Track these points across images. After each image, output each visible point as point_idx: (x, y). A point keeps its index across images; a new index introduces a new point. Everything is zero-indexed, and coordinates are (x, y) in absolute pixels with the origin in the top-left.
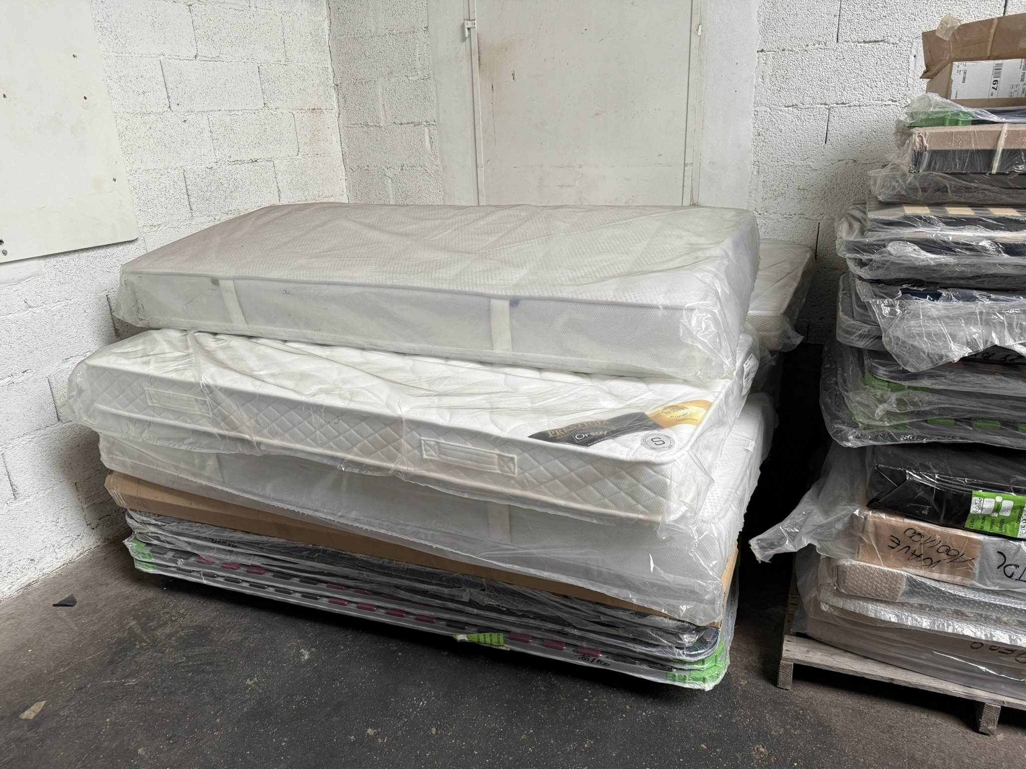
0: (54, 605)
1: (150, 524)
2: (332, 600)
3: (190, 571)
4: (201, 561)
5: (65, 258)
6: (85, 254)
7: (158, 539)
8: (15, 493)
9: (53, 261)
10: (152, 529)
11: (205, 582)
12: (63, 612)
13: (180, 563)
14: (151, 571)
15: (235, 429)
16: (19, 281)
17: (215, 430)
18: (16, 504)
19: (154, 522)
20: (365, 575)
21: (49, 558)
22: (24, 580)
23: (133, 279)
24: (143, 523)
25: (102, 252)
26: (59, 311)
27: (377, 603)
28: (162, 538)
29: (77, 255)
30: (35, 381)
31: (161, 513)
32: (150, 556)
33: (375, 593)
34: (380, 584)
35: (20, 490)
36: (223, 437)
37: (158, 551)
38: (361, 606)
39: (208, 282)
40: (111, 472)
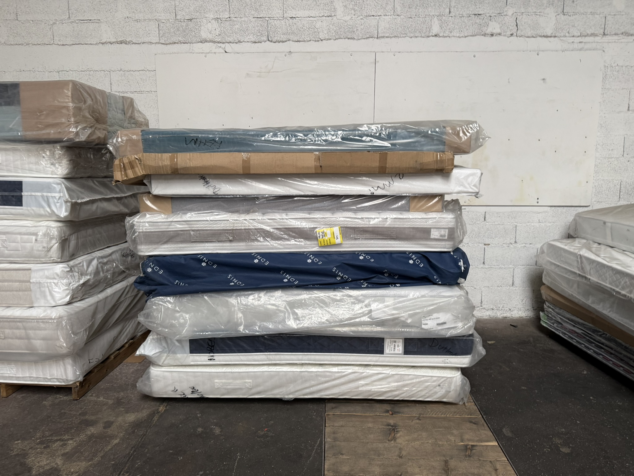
0: (511, 325)
1: (550, 308)
2: (604, 357)
3: (558, 330)
4: (563, 327)
5: (558, 208)
6: (566, 208)
7: (551, 314)
8: (513, 284)
9: (553, 208)
10: (550, 310)
11: (561, 335)
12: (512, 327)
13: (555, 325)
14: (545, 325)
15: (585, 273)
16: (539, 213)
17: (578, 272)
18: (512, 288)
19: (552, 307)
20: (619, 349)
21: (515, 312)
22: (505, 315)
23: (577, 218)
24: (548, 307)
25: (573, 208)
26: (549, 226)
27: (621, 364)
28: (553, 314)
29: (563, 208)
30: (533, 248)
31: (555, 303)
32: (546, 320)
33: (622, 360)
34: (625, 356)
35: (515, 283)
36: (579, 275)
37: (549, 318)
38: (614, 364)
39: (602, 222)
40: (544, 284)
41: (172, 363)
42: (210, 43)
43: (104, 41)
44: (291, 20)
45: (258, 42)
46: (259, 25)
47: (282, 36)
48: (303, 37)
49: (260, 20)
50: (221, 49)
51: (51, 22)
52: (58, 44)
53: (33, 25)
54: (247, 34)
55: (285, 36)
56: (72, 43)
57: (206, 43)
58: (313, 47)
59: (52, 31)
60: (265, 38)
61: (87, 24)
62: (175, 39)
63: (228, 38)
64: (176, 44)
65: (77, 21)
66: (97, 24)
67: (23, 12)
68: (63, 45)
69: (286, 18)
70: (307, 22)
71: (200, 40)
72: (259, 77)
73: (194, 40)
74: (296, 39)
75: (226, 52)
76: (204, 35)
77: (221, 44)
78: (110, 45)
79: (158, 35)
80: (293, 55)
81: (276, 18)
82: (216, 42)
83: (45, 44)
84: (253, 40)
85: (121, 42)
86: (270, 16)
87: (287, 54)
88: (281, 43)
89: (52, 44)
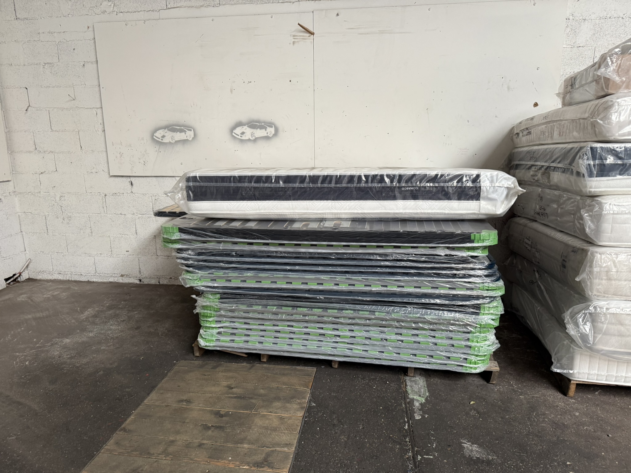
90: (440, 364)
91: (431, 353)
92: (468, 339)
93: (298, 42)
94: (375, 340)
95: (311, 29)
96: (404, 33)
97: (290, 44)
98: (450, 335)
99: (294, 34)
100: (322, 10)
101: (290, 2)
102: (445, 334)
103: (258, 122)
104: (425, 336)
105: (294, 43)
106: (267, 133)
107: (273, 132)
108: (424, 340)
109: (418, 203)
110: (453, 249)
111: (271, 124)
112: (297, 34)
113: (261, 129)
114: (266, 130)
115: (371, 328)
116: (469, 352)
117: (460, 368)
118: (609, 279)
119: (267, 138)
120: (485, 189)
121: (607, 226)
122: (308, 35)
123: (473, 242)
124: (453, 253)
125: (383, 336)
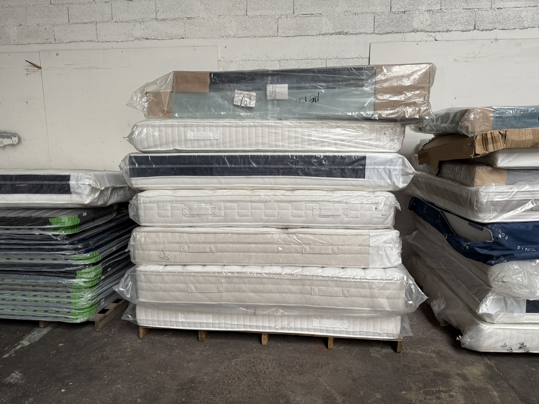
41: (507, 321)
42: (422, 32)
43: (323, 32)
44: (497, 11)
45: (467, 31)
46: (468, 15)
47: (488, 25)
48: (508, 25)
49: (469, 11)
50: (431, 37)
51: (277, 17)
52: (281, 36)
53: (260, 19)
54: (456, 24)
55: (491, 25)
56: (295, 35)
57: (418, 32)
58: (518, 34)
59: (277, 24)
60: (472, 28)
61: (309, 18)
62: (388, 30)
63: (438, 28)
64: (390, 34)
65: (300, 16)
66: (319, 18)
67: (253, 8)
68: (286, 37)
69: (494, 9)
70: (513, 12)
71: (411, 30)
72: (466, 61)
73: (406, 30)
74: (501, 27)
75: (436, 40)
76: (416, 25)
77: (432, 33)
78: (330, 35)
79: (373, 27)
80: (499, 41)
81: (484, 9)
82: (428, 32)
83: (270, 36)
84: (461, 29)
85: (340, 33)
86: (479, 7)
87: (494, 41)
88: (488, 31)
89: (277, 36)
90: (54, 317)
91: (46, 309)
92: (70, 297)
93: (30, 74)
94: (7, 301)
95: (38, 64)
96: (106, 68)
97: (24, 75)
98: (58, 294)
99: (27, 68)
100: (46, 51)
101: (23, 44)
102: (54, 294)
103: (5, 133)
104: (41, 296)
105: (27, 74)
106: (13, 142)
107: (17, 141)
108: (41, 299)
109: (29, 196)
110: (44, 229)
111: (15, 135)
112: (29, 68)
113: (8, 138)
114: (11, 139)
115: (4, 292)
116: (70, 307)
117: (66, 319)
118: (143, 250)
119: (13, 145)
120: (72, 186)
121: (141, 212)
122: (37, 69)
123: (51, 224)
124: (43, 233)
125: (13, 297)
